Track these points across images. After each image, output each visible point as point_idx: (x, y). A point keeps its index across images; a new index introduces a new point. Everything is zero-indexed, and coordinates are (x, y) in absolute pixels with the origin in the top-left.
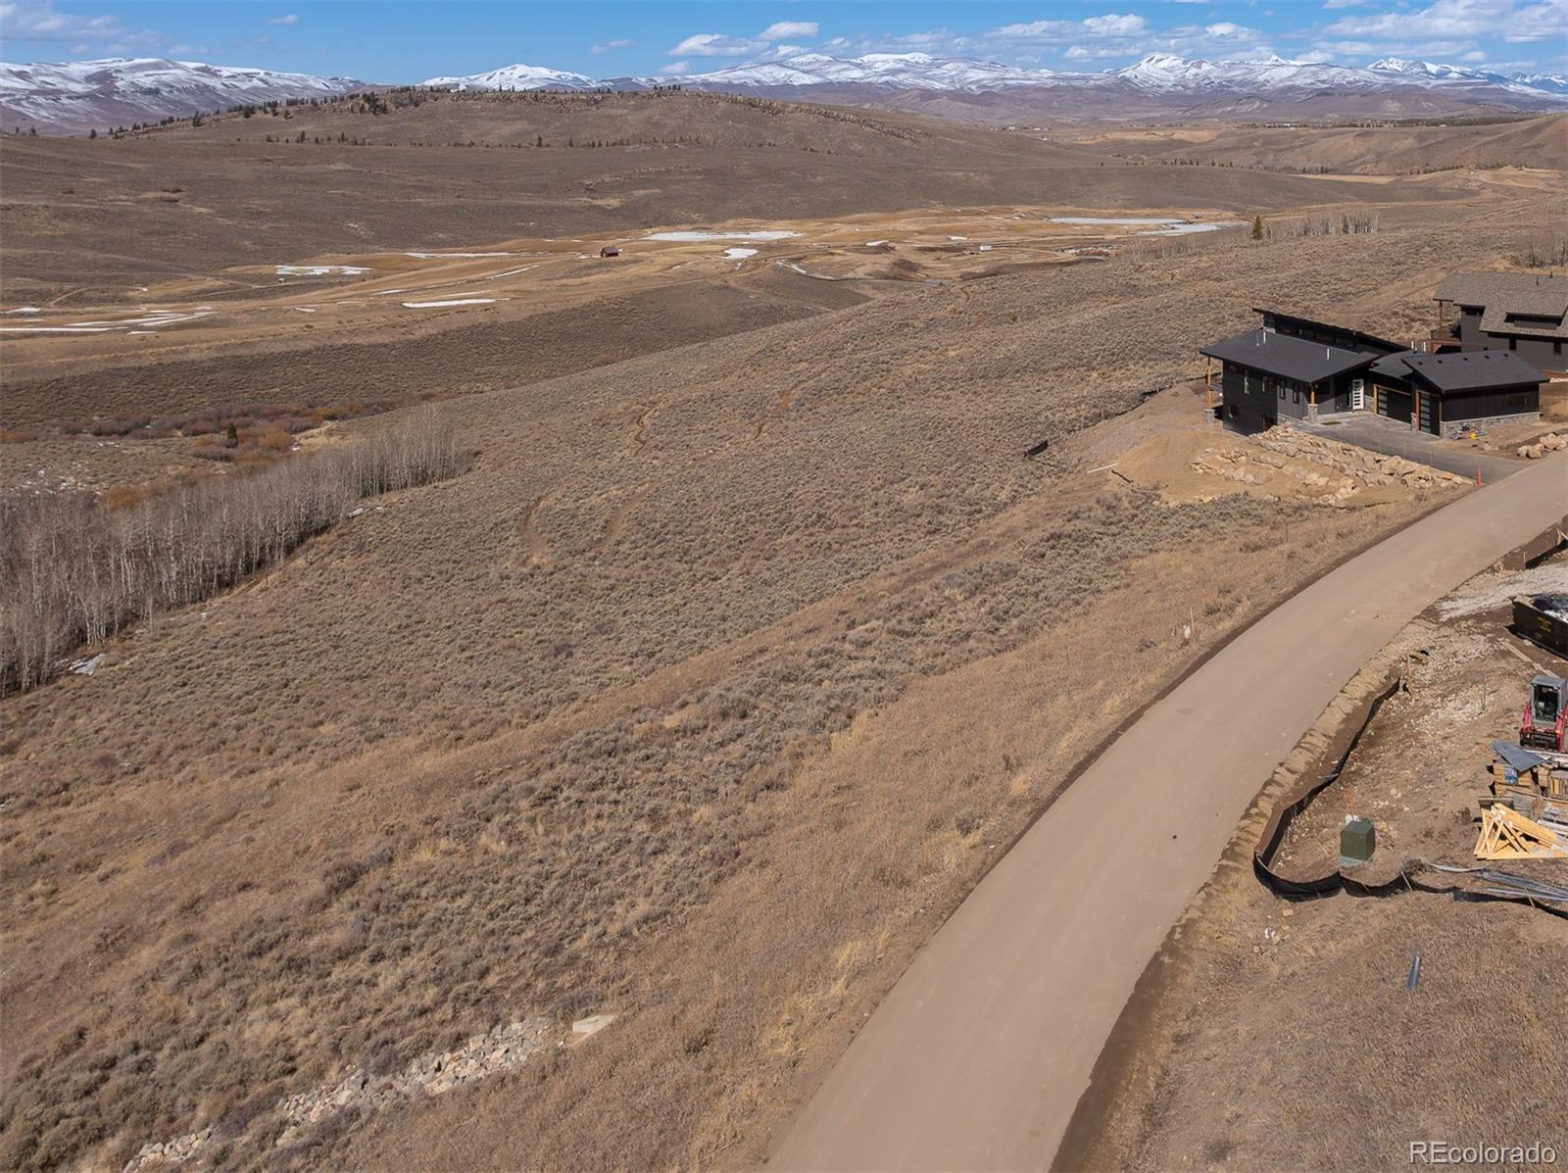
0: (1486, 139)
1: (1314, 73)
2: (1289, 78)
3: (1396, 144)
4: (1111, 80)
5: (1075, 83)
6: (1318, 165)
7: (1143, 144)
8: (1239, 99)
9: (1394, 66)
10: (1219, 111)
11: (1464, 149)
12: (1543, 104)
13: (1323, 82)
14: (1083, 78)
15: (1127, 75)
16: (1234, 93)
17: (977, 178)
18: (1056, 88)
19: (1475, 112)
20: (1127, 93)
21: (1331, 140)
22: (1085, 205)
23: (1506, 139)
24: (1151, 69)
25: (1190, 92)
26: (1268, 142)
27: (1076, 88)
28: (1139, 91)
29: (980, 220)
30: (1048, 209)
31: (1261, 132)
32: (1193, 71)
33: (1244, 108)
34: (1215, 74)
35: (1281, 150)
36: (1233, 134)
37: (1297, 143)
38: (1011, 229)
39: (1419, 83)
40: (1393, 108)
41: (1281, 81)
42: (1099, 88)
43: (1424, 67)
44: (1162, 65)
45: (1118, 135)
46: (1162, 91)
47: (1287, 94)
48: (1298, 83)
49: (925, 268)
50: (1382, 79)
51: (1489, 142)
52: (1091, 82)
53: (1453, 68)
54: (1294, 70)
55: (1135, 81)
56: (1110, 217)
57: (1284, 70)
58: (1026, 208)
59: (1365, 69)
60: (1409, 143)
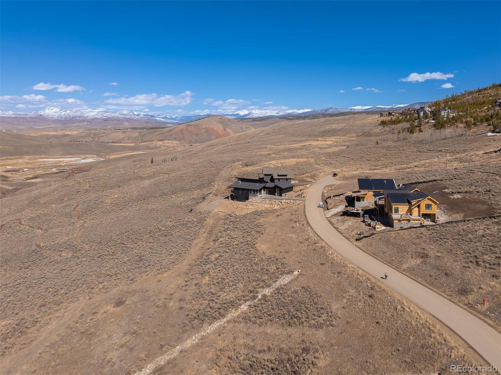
1: (102, 114)
2: (95, 115)
3: (133, 135)
4: (36, 115)
5: (22, 116)
6: (112, 141)
7: (55, 136)
8: (80, 122)
9: (125, 112)
10: (74, 125)
11: (152, 136)
12: (167, 123)
13: (105, 117)
14: (26, 114)
15: (41, 114)
16: (78, 120)
17: (8, 148)
18: (16, 117)
19: (150, 125)
20: (42, 119)
21: (115, 134)
22: (48, 155)
23: (164, 133)
24: (49, 112)
25: (63, 119)
26: (95, 135)
27: (23, 118)
28: (46, 118)
29: (15, 162)
30: (36, 157)
31: (93, 132)
32: (64, 113)
33: (82, 124)
34: (71, 114)
35: (99, 137)
36: (84, 132)
37: (104, 135)
38: (26, 164)
39: (132, 117)
40: (126, 124)
41: (92, 116)
42: (31, 118)
43: (133, 113)
44: (53, 111)
45: (46, 133)
46: (54, 119)
47: (94, 120)
48: (97, 117)
49: (10, 177)
50: (122, 116)
51: (159, 134)
52: (28, 116)
53: (141, 113)
54: (96, 113)
55: (44, 116)
56: (58, 158)
57: (93, 113)
58: (28, 157)
59: (117, 113)
60: (137, 134)
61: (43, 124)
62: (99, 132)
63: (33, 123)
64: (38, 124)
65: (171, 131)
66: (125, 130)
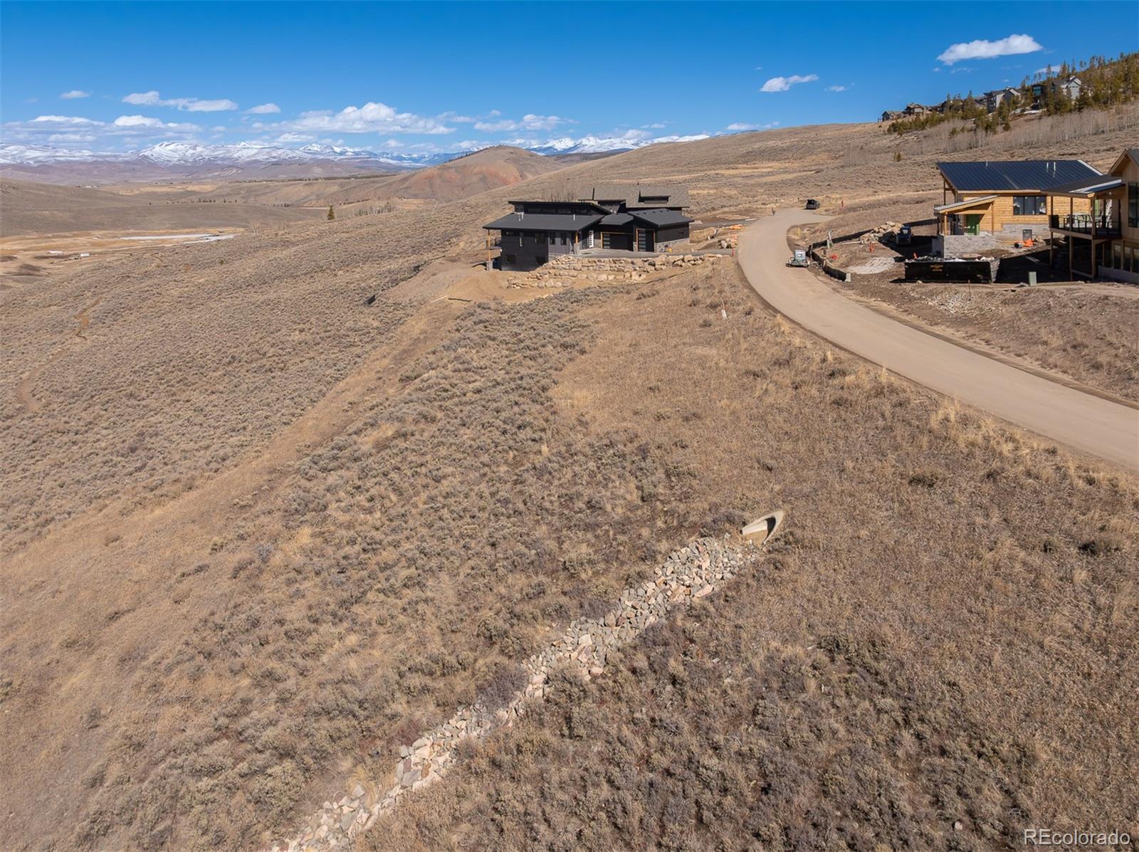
0: (379, 185)
1: (268, 152)
2: (253, 155)
3: (327, 189)
4: (135, 157)
5: (107, 159)
6: (283, 203)
7: (167, 194)
8: (223, 168)
9: (316, 149)
10: (210, 175)
11: (367, 191)
12: (400, 168)
13: (274, 157)
14: (115, 156)
15: (146, 154)
16: (219, 164)
17: (60, 214)
18: (95, 162)
19: (367, 172)
20: (148, 165)
21: (289, 189)
22: (143, 229)
24: (162, 151)
25: (188, 164)
26: (249, 191)
27: (110, 162)
28: (156, 163)
29: (70, 240)
30: (117, 232)
31: (245, 185)
32: (191, 152)
33: (226, 173)
34: (205, 154)
35: (258, 195)
36: (226, 187)
37: (268, 190)
38: (94, 244)
39: (330, 158)
40: (318, 172)
41: (248, 157)
42: (126, 162)
43: (332, 149)
44: (168, 148)
46: (171, 164)
47: (253, 164)
48: (258, 158)
49: (45, 269)
50: (309, 156)
51: (380, 187)
52: (121, 159)
53: (349, 150)
54: (256, 151)
55: (152, 158)
56: (162, 234)
57: (249, 150)
58: (102, 232)
59: (298, 150)
60: (335, 188)
61: (149, 175)
62: (259, 186)
63: (128, 174)
64: (140, 174)
65: (405, 179)
66: (310, 182)
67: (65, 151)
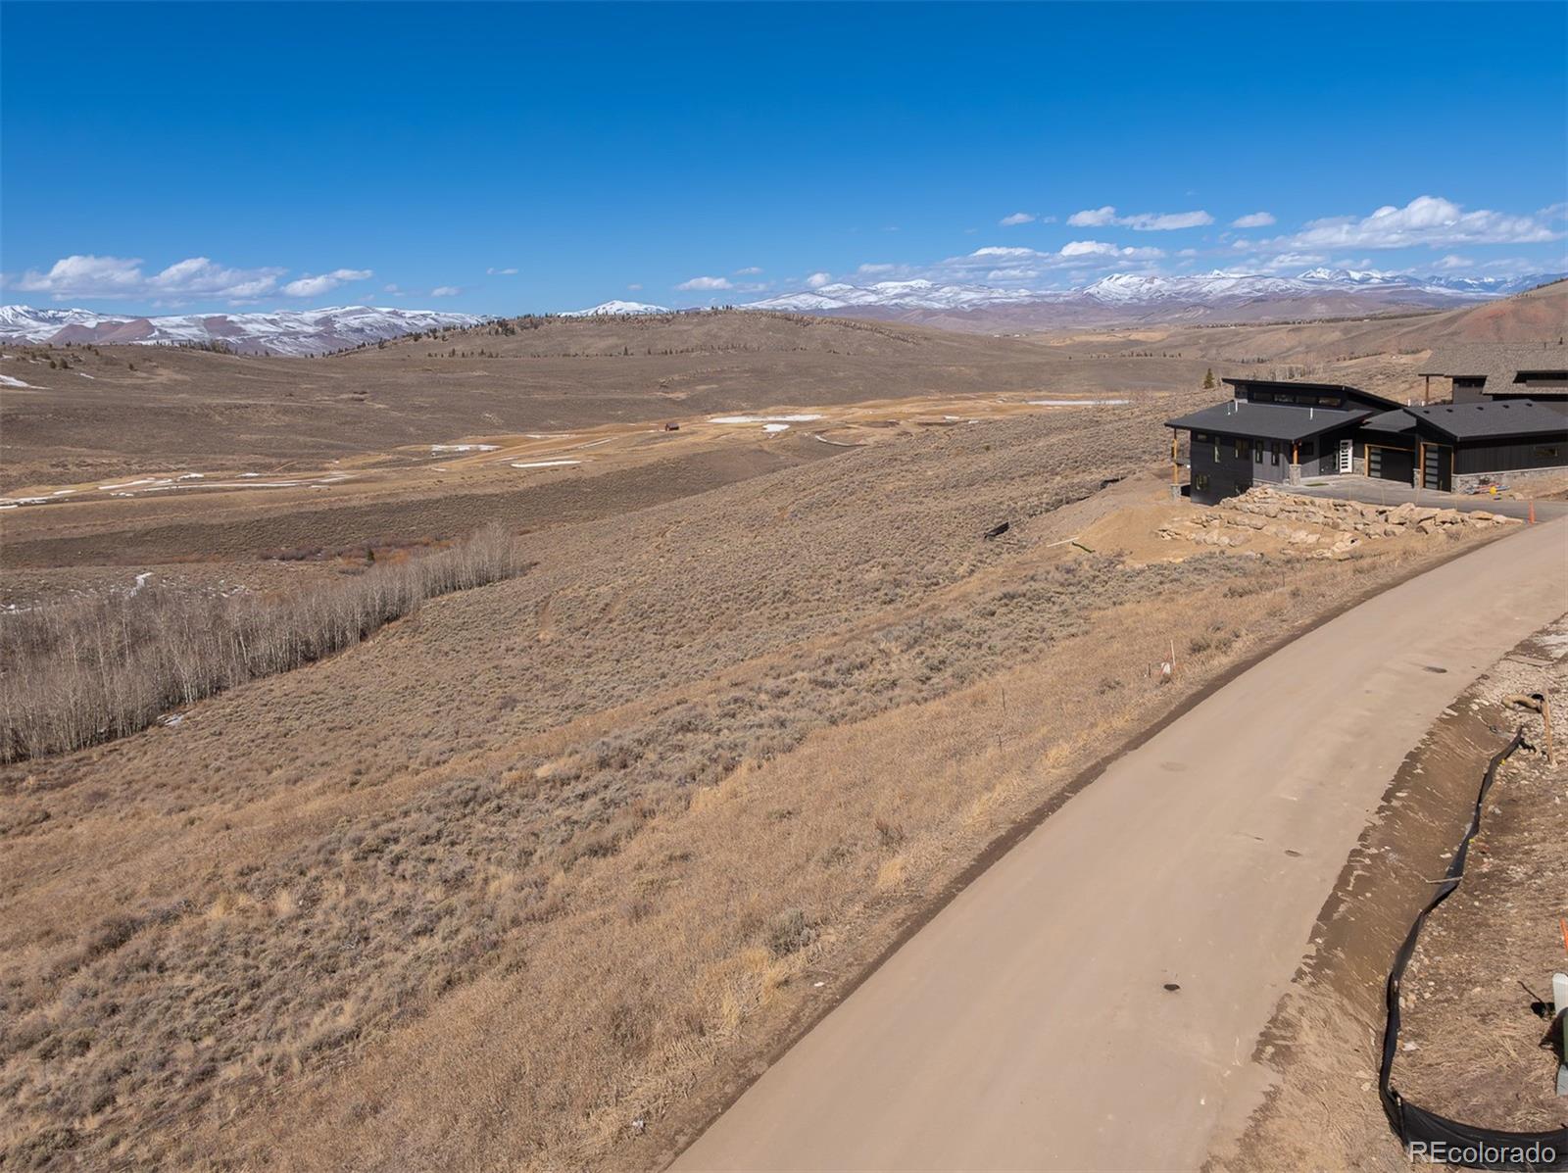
0: (1406, 330)
1: (1250, 284)
2: (1229, 289)
3: (1324, 337)
4: (1078, 296)
5: (1046, 300)
6: (1256, 357)
7: (1105, 344)
8: (1185, 308)
9: (1322, 275)
10: (1169, 318)
11: (1386, 339)
12: (1455, 301)
13: (1259, 291)
14: (1055, 295)
15: (1091, 291)
16: (1182, 303)
17: (967, 371)
18: (1033, 303)
19: (1394, 309)
20: (1092, 305)
21: (1266, 336)
22: (1056, 391)
23: (1426, 328)
24: (1112, 286)
25: (1144, 303)
26: (1211, 339)
27: (1049, 304)
28: (1102, 304)
29: (969, 403)
30: (1026, 394)
31: (1208, 331)
32: (1147, 286)
33: (1189, 315)
34: (1166, 288)
35: (1223, 346)
36: (1181, 334)
37: (1236, 339)
38: (995, 410)
39: (1343, 288)
40: (1320, 310)
41: (1222, 291)
42: (1067, 303)
43: (1348, 274)
44: (1120, 282)
45: (1084, 338)
46: (1121, 304)
47: (1228, 300)
48: (1236, 292)
50: (1310, 287)
51: (1409, 332)
52: (1061, 299)
53: (1375, 275)
54: (1233, 282)
55: (1098, 296)
56: (1078, 399)
57: (1224, 281)
58: (1007, 394)
59: (1294, 278)
60: (1336, 335)
61: (1092, 318)
62: (1224, 332)
63: (1070, 318)
64: (1081, 318)
65: (1452, 320)
66: (1297, 327)
67: (1001, 290)
